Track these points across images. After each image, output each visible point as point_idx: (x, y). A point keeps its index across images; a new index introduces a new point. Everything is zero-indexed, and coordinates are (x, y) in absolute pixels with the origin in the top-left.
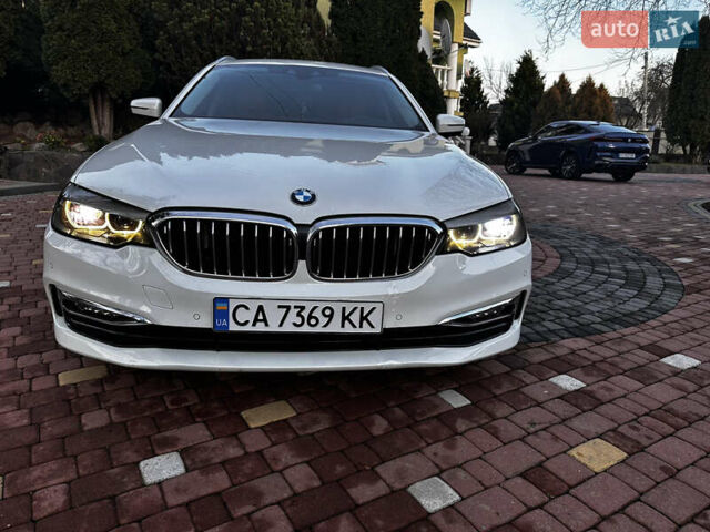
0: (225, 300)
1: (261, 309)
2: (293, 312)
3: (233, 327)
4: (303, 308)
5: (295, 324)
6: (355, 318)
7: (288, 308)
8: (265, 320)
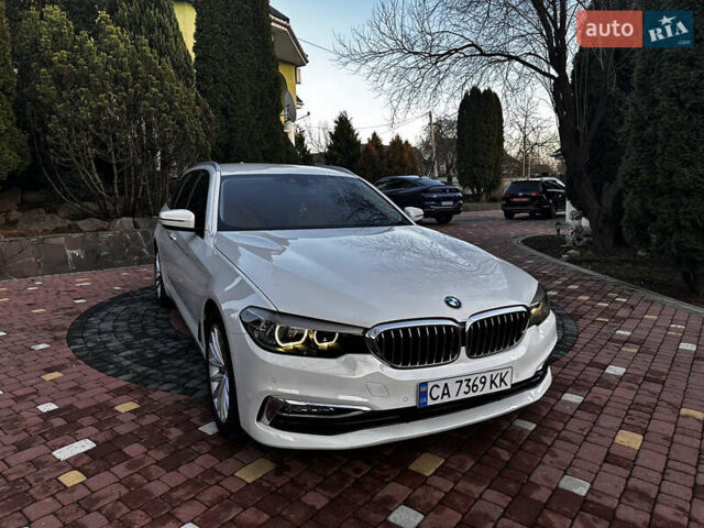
0: (425, 384)
1: (446, 385)
2: (465, 383)
3: (430, 402)
4: (469, 380)
5: (465, 393)
6: (497, 381)
7: (461, 381)
8: (448, 394)
